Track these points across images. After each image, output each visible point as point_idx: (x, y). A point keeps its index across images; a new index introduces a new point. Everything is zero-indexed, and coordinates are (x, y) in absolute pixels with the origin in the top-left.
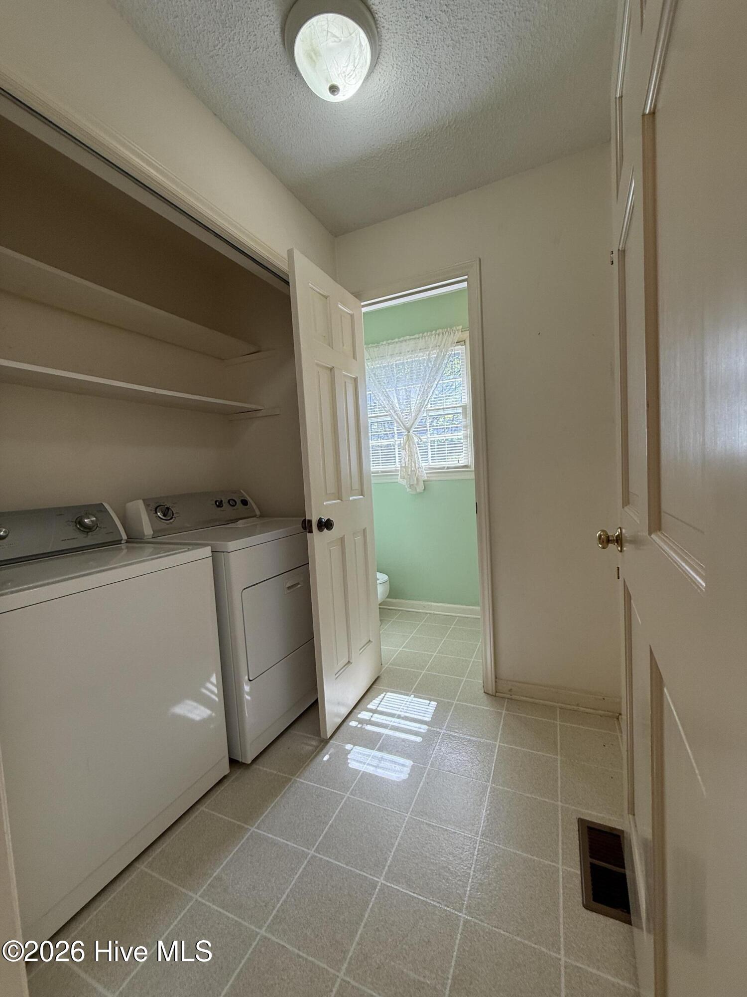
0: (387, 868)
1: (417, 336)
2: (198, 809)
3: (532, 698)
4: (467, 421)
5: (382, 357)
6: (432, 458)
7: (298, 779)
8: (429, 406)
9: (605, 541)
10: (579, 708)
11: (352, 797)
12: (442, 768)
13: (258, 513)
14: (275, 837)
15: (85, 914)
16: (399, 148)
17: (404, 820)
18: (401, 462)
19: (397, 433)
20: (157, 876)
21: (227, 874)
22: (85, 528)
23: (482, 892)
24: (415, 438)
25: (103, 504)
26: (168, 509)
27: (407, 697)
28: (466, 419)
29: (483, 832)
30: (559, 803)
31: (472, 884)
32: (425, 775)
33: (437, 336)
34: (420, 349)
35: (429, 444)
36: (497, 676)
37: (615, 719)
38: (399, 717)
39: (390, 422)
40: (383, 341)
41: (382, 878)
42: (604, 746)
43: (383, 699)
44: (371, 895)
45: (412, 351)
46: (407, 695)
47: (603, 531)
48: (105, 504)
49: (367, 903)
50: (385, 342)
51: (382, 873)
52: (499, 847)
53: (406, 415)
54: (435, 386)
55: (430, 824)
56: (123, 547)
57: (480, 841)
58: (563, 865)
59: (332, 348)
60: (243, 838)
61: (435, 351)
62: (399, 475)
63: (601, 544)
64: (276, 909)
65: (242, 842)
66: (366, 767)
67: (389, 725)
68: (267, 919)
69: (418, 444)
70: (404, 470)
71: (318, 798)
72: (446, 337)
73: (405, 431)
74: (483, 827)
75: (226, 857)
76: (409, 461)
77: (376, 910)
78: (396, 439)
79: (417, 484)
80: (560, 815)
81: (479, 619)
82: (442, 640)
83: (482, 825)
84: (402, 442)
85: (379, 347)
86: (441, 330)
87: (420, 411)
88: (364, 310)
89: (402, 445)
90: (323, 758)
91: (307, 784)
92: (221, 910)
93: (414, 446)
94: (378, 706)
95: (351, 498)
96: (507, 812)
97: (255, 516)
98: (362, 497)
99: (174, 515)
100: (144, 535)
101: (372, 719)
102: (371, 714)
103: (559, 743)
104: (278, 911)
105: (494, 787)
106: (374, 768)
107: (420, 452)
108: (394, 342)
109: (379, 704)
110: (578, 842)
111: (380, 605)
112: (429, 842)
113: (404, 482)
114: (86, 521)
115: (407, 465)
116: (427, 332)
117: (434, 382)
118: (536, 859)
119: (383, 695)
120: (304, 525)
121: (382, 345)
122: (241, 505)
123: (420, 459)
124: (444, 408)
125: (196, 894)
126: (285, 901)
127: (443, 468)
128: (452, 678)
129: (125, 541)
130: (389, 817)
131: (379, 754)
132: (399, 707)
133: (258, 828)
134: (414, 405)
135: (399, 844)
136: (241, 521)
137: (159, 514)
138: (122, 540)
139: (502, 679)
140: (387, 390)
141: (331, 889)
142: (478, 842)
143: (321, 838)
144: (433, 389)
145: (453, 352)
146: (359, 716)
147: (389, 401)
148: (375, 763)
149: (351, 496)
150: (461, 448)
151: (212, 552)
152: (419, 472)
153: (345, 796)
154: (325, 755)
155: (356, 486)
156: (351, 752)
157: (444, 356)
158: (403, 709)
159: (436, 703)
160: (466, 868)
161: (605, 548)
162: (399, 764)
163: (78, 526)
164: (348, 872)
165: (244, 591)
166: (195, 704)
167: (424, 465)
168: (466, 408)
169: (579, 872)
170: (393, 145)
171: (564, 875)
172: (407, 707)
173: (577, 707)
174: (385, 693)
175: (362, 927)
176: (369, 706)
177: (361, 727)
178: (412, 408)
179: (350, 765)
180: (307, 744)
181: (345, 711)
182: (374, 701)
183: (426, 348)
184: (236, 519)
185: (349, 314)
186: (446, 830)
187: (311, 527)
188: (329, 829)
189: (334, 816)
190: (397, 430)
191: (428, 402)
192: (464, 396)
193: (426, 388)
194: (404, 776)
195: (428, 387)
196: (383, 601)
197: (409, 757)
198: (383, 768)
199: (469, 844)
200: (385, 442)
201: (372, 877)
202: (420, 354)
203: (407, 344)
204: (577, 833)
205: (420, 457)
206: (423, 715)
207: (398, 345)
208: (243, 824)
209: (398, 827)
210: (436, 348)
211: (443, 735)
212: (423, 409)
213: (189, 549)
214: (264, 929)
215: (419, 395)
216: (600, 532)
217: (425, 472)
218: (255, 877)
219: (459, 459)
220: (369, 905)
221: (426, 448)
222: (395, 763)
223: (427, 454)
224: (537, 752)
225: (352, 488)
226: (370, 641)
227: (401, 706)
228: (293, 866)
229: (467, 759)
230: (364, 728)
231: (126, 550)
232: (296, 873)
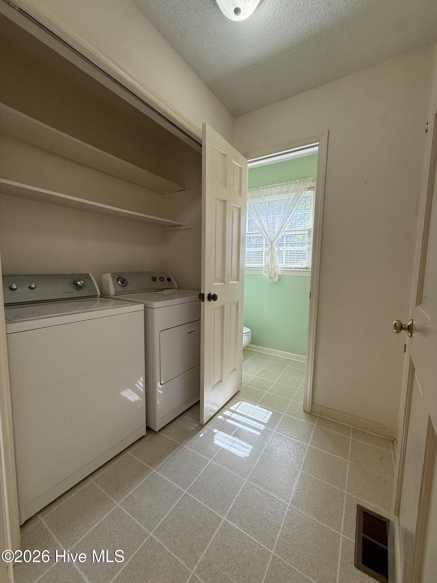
0: (229, 511)
1: (282, 183)
2: (126, 453)
3: (335, 419)
4: (310, 240)
5: (260, 196)
6: (286, 261)
7: (184, 446)
8: (287, 228)
9: (399, 328)
10: (366, 431)
11: (214, 462)
12: (271, 455)
13: (176, 286)
14: (166, 478)
15: (59, 501)
16: (279, 54)
17: (243, 483)
18: (265, 262)
19: (265, 244)
20: (99, 487)
21: (136, 495)
22: (78, 287)
23: (287, 540)
24: (275, 248)
25: (89, 274)
26: (124, 280)
27: (255, 406)
28: (310, 238)
29: (292, 501)
30: (346, 492)
31: (281, 533)
32: (259, 457)
33: (296, 183)
34: (284, 192)
35: (284, 252)
36: (313, 402)
37: (391, 443)
38: (248, 417)
39: (261, 237)
40: (261, 186)
41: (225, 517)
42: (381, 459)
43: (239, 405)
44: (218, 526)
45: (279, 193)
46: (255, 405)
47: (398, 321)
48: (90, 274)
49: (214, 531)
50: (262, 187)
51: (226, 513)
52: (302, 513)
53: (271, 233)
54: (291, 215)
55: (259, 489)
56: (98, 300)
57: (290, 506)
58: (343, 534)
59: (226, 188)
60: (148, 475)
61: (294, 194)
62: (264, 271)
63: (395, 330)
64: (161, 522)
65: (147, 477)
66: (224, 445)
67: (242, 421)
68: (155, 527)
69: (277, 252)
70: (267, 267)
71: (193, 459)
72: (301, 185)
73: (270, 243)
74: (292, 497)
75: (137, 484)
76: (270, 262)
77: (219, 536)
78: (264, 248)
79: (274, 277)
80: (345, 500)
81: (305, 363)
82: (280, 374)
83: (292, 496)
84: (267, 250)
85: (258, 190)
86: (298, 180)
87: (280, 231)
88: (249, 165)
89: (267, 252)
90: (200, 435)
91: (188, 449)
92: (131, 516)
93: (275, 253)
94: (236, 409)
95: (230, 282)
96: (310, 491)
97: (174, 288)
98: (237, 282)
99: (128, 283)
100: (110, 294)
101: (231, 416)
102: (231, 413)
103: (350, 452)
104: (162, 523)
105: (303, 472)
106: (229, 447)
107: (278, 257)
108: (267, 187)
109: (237, 408)
110: (356, 520)
111: (244, 347)
112: (257, 500)
113: (266, 275)
114: (78, 283)
115: (269, 265)
116: (289, 181)
117: (291, 213)
118: (326, 526)
119: (240, 402)
120: (200, 296)
121: (260, 189)
122: (167, 281)
123: (278, 262)
124: (296, 231)
125: (118, 503)
126: (166, 518)
127: (292, 268)
128: (283, 398)
129: (99, 296)
130: (234, 479)
131: (233, 439)
132: (249, 411)
133: (157, 470)
134: (277, 227)
135: (238, 497)
136: (166, 290)
137: (119, 282)
138: (98, 295)
139: (316, 405)
140: (261, 217)
141: (194, 517)
142: (288, 507)
143: (192, 484)
144: (290, 218)
145: (305, 195)
146: (224, 413)
147: (261, 224)
148: (230, 443)
149: (231, 281)
150: (305, 256)
151: (144, 307)
152: (276, 270)
153: (209, 461)
154: (201, 434)
155: (234, 275)
156: (217, 434)
157: (299, 197)
158: (251, 413)
159: (272, 413)
160: (278, 522)
161: (398, 333)
162: (244, 447)
163: (74, 286)
164: (205, 508)
165: (161, 332)
166: (132, 392)
167: (280, 265)
168: (310, 231)
169: (354, 541)
170: (276, 52)
171: (343, 541)
172: (254, 412)
173: (365, 430)
174: (241, 401)
175: (209, 545)
176: (231, 408)
177: (225, 420)
178: (276, 229)
179: (215, 442)
180: (191, 425)
181: (216, 409)
182: (234, 405)
183: (287, 192)
184: (163, 289)
185: (239, 167)
186: (269, 495)
187: (204, 298)
188: (197, 479)
189: (202, 472)
190: (265, 242)
191: (286, 226)
192: (310, 224)
193: (285, 217)
194: (247, 455)
195: (287, 216)
196: (247, 346)
197: (250, 443)
198: (234, 447)
199: (282, 507)
200: (257, 250)
201: (219, 515)
202: (283, 195)
203: (276, 188)
204: (356, 514)
205: (278, 260)
206: (263, 418)
207: (270, 189)
208: (149, 467)
209: (239, 486)
210: (294, 192)
211: (274, 433)
212: (282, 230)
213: (131, 304)
214: (152, 532)
215: (280, 221)
216: (395, 321)
217: (280, 270)
218: (152, 500)
219: (303, 263)
220: (215, 532)
221: (282, 255)
222: (242, 446)
223: (283, 259)
224: (334, 455)
225: (232, 276)
226: (235, 369)
227: (250, 411)
228: (174, 498)
229: (287, 451)
230: (226, 421)
231: (100, 302)
232: (175, 503)
